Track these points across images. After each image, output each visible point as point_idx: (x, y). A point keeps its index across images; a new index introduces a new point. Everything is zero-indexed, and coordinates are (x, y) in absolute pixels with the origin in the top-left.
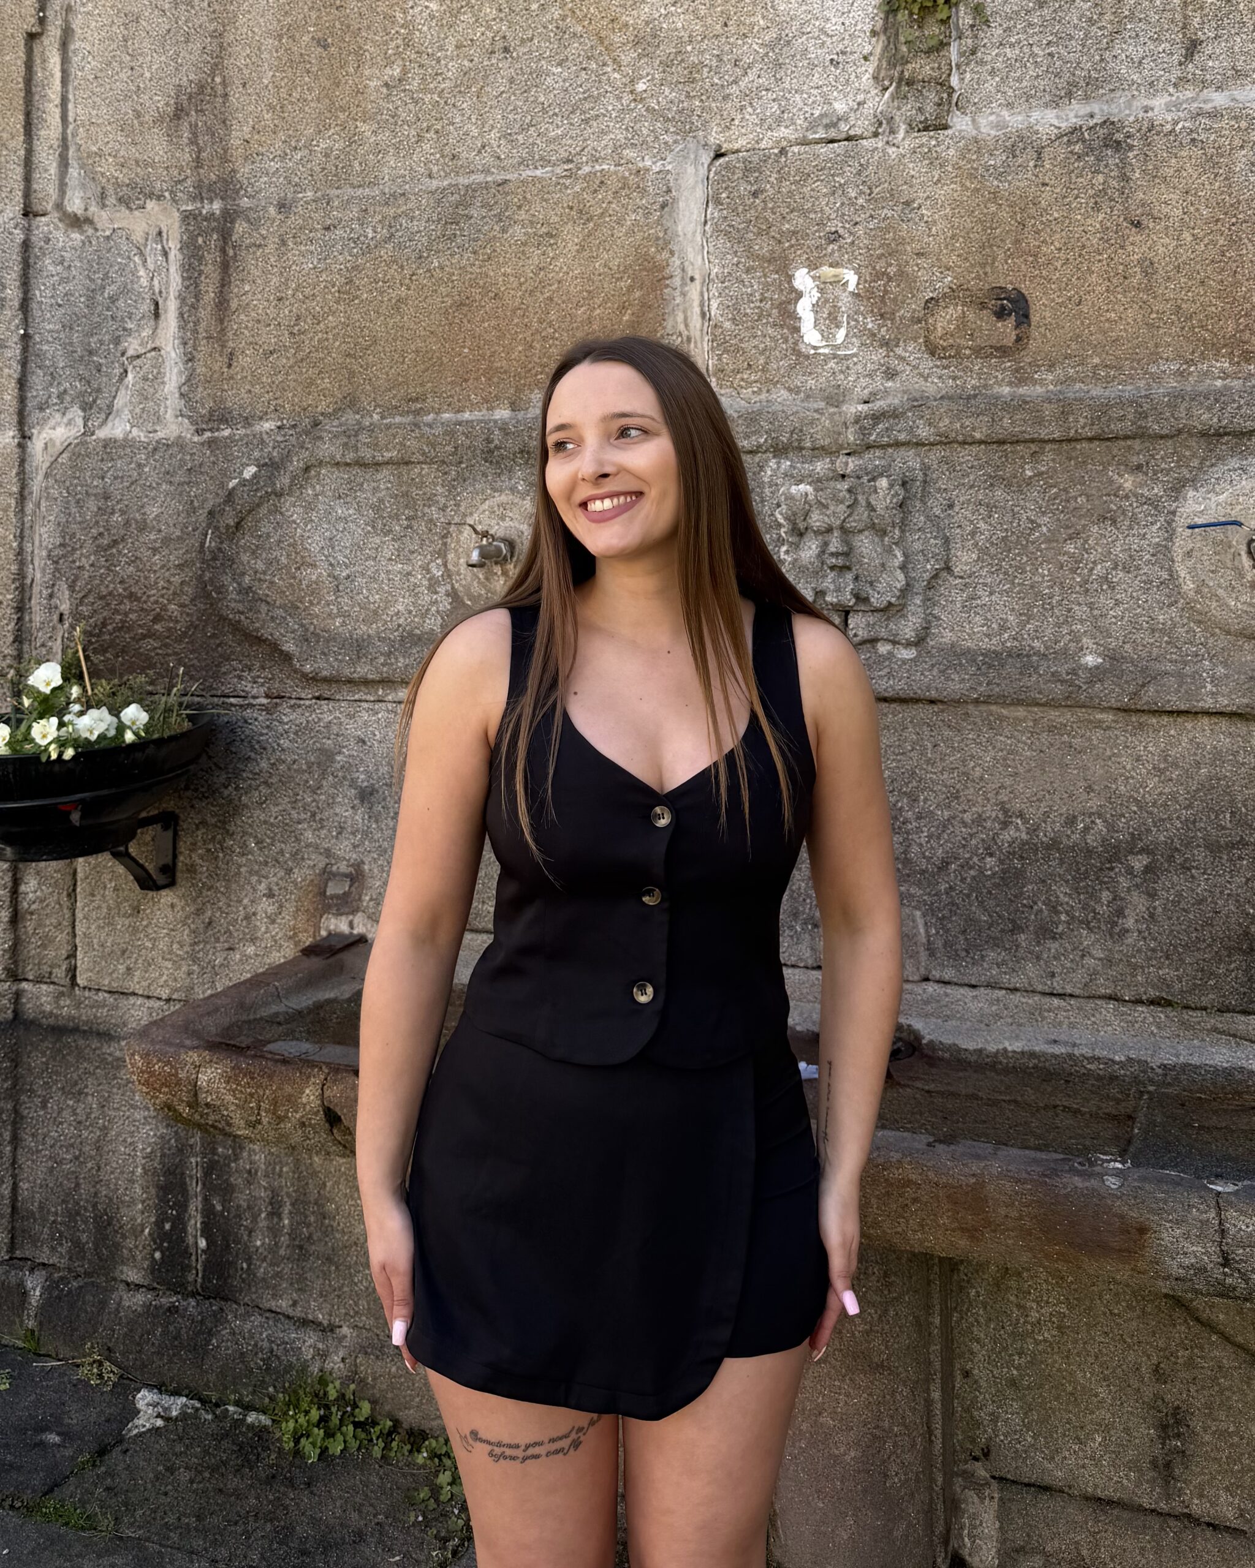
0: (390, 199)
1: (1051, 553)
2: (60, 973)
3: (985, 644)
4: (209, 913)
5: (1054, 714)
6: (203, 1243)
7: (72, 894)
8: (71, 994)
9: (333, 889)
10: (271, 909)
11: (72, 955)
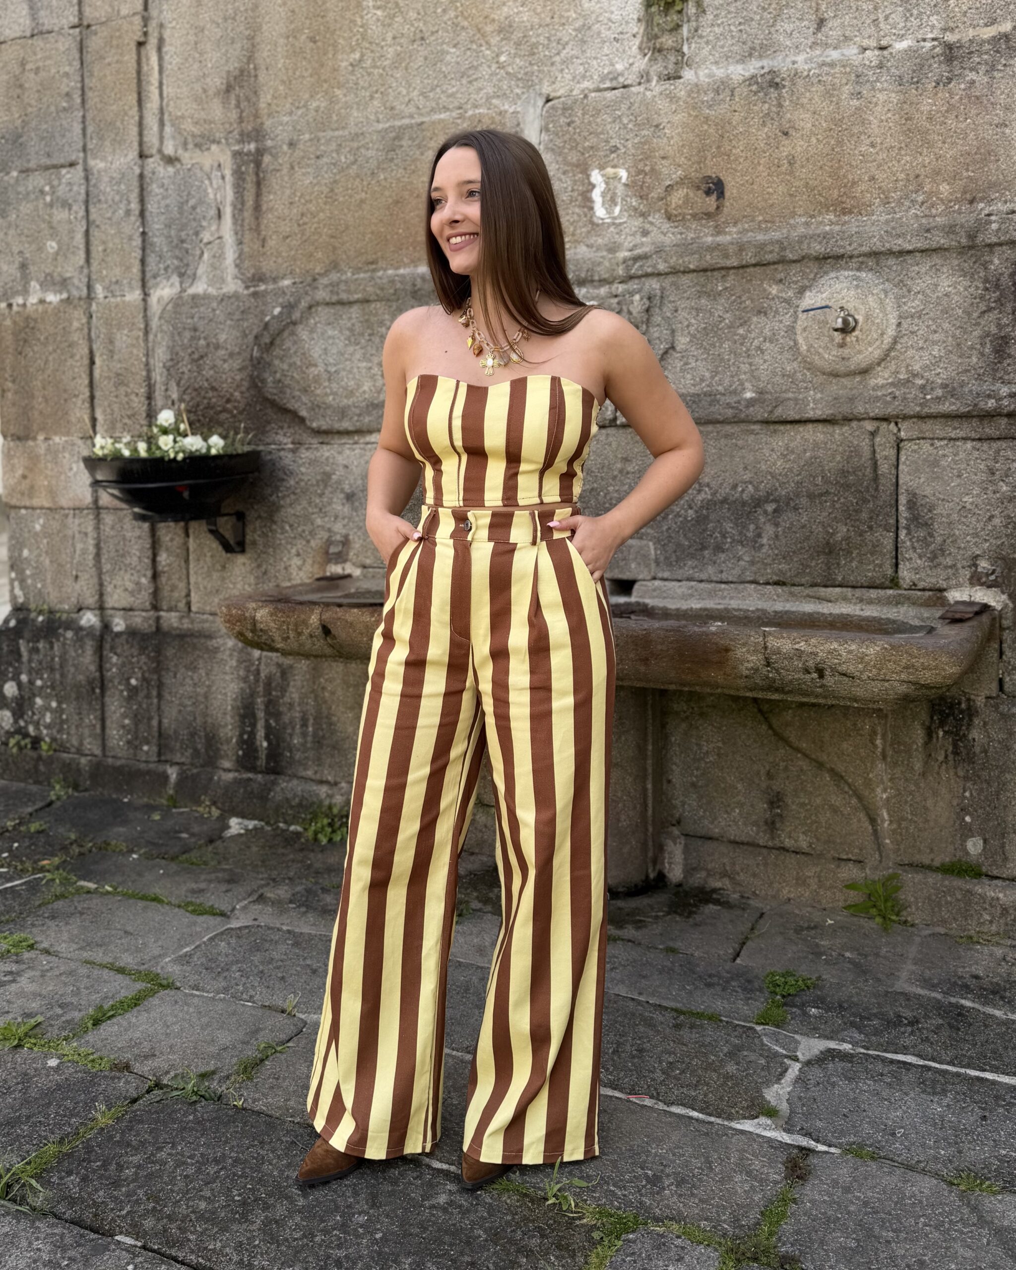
0: (356, 136)
1: (729, 335)
2: (182, 605)
3: (692, 390)
4: (264, 566)
5: (728, 429)
6: (265, 744)
7: (187, 561)
8: (188, 616)
9: (333, 550)
10: (299, 563)
11: (188, 595)
